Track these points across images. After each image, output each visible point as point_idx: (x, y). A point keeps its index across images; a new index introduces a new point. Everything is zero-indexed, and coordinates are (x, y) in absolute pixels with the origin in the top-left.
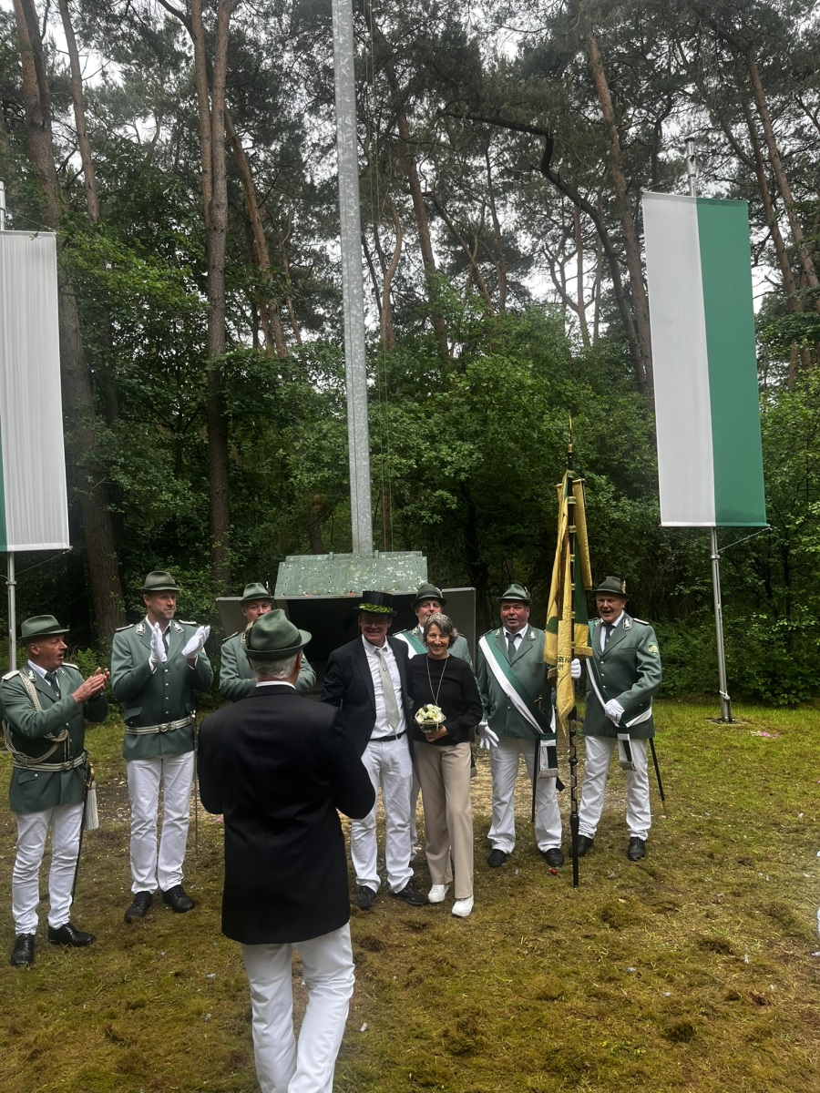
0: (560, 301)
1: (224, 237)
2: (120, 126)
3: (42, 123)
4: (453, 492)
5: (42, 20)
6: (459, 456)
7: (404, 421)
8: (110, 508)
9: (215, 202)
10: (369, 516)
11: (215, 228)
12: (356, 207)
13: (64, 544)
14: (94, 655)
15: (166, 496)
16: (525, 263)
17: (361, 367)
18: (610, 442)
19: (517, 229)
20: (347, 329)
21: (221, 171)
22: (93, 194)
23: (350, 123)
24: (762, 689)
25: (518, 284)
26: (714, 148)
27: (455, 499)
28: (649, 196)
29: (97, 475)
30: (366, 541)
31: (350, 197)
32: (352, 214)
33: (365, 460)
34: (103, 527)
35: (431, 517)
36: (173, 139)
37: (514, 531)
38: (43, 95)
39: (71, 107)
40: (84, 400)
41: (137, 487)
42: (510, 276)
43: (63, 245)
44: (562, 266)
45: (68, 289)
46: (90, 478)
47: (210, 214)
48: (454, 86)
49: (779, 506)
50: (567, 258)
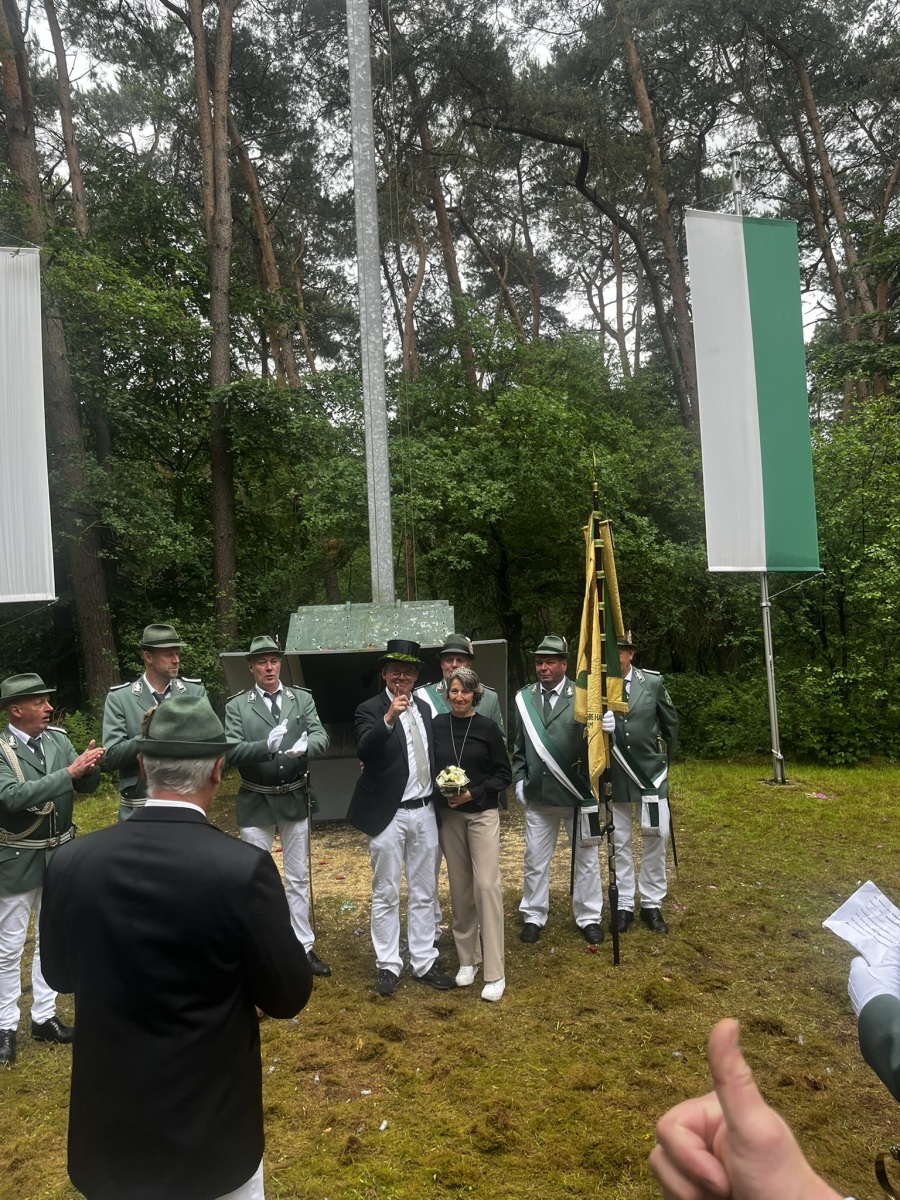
0: (599, 328)
1: (227, 256)
2: (113, 133)
3: (24, 129)
4: (482, 535)
5: (24, 15)
6: (489, 496)
7: (428, 458)
8: (101, 554)
9: (217, 217)
10: (390, 562)
11: (218, 246)
12: (373, 224)
13: (49, 594)
14: (84, 718)
15: (165, 541)
16: (560, 286)
17: (380, 398)
18: (653, 480)
19: (550, 250)
20: (365, 358)
21: (225, 182)
22: (81, 207)
23: (367, 132)
24: (818, 747)
25: (553, 309)
26: (762, 163)
27: (486, 543)
28: (691, 214)
29: (87, 517)
30: (387, 590)
31: (367, 212)
32: (370, 231)
33: (385, 500)
34: (94, 575)
35: (459, 562)
36: (173, 148)
37: (550, 577)
38: (25, 99)
39: (57, 112)
40: (71, 435)
41: (132, 531)
42: (544, 300)
43: (47, 263)
44: (600, 289)
45: (54, 312)
46: (79, 522)
47: (212, 230)
48: (481, 93)
49: (833, 550)
50: (606, 282)
